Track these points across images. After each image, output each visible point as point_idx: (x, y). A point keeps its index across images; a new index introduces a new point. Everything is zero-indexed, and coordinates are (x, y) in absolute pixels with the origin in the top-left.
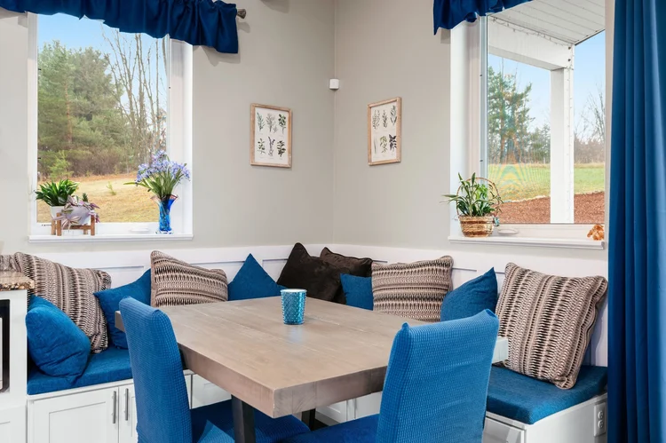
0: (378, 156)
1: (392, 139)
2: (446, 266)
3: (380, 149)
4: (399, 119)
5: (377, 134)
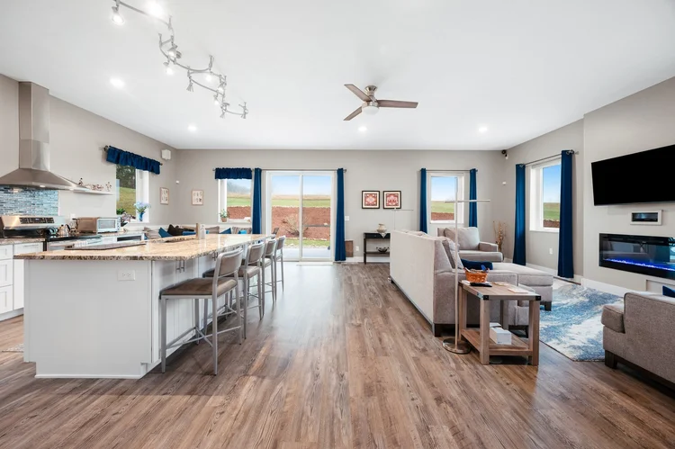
0: (195, 203)
1: (200, 199)
3: (196, 201)
4: (203, 195)
5: (195, 197)
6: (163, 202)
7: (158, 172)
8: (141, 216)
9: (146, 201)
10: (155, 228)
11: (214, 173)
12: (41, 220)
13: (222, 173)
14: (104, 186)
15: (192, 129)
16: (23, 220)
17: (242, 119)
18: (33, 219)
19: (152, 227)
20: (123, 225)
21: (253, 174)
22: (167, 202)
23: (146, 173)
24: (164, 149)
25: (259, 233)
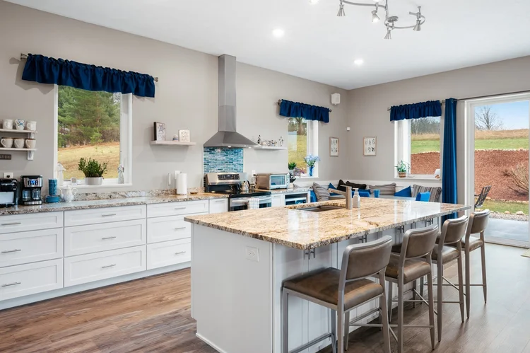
0: (367, 153)
1: (373, 149)
2: (394, 185)
3: (368, 151)
4: (376, 143)
5: (367, 146)
6: (332, 154)
7: (327, 120)
8: (311, 171)
9: (316, 154)
10: (324, 184)
11: (388, 114)
12: (231, 177)
13: (398, 113)
14: (277, 141)
15: (359, 62)
16: (220, 177)
17: (416, 32)
18: (226, 175)
19: (321, 183)
20: (292, 181)
21: (444, 107)
22: (336, 154)
23: (316, 123)
24: (333, 93)
25: (452, 202)
